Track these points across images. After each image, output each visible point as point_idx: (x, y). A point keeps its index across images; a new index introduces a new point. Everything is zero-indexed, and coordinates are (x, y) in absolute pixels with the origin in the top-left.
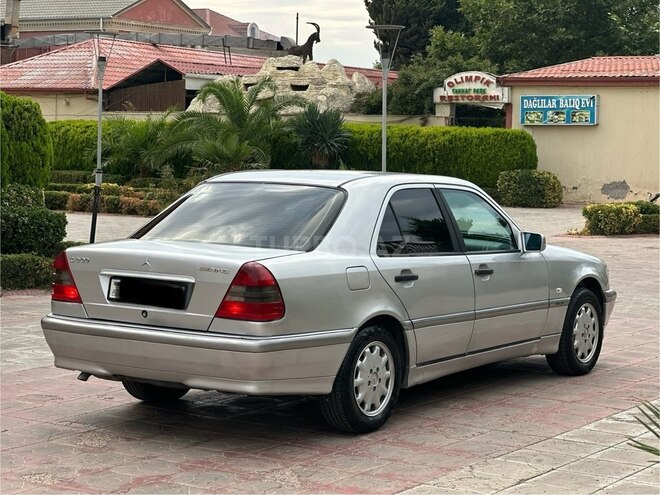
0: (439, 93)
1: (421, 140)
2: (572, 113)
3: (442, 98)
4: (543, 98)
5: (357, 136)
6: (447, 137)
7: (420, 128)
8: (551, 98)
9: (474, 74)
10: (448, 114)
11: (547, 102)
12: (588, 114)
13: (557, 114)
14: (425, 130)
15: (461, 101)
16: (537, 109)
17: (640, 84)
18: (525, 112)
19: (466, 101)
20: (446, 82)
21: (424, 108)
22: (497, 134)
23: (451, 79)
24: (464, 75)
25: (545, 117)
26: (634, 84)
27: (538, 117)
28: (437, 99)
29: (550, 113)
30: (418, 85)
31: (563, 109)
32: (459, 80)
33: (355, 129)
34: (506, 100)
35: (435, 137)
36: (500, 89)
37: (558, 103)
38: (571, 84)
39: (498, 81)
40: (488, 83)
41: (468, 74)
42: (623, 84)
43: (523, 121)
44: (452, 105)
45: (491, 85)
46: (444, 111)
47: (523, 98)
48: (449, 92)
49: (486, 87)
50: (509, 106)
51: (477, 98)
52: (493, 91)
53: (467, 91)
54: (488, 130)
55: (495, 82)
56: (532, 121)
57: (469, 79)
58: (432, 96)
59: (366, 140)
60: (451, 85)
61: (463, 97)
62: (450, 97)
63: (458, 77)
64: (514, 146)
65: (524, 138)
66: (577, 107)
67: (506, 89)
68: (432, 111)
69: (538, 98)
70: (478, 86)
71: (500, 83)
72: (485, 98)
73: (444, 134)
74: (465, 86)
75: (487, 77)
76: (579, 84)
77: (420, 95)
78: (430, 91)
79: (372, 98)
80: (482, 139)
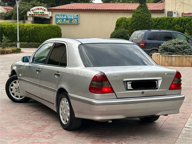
0: (29, 13)
1: (25, 28)
2: (71, 20)
3: (30, 15)
4: (62, 15)
5: (3, 27)
6: (34, 27)
7: (23, 24)
8: (65, 15)
9: (40, 7)
10: (32, 20)
11: (63, 17)
12: (76, 20)
13: (67, 20)
14: (26, 25)
15: (36, 16)
16: (60, 18)
17: (92, 11)
18: (57, 19)
19: (38, 16)
20: (31, 9)
21: (24, 18)
22: (49, 26)
23: (33, 9)
24: (37, 7)
25: (63, 21)
26: (90, 11)
27: (61, 21)
28: (28, 15)
29: (64, 20)
30: (22, 10)
31: (69, 18)
32: (35, 9)
33: (2, 24)
34: (50, 16)
35: (30, 27)
36: (49, 12)
37: (67, 17)
38: (71, 11)
39: (48, 10)
40: (45, 10)
41: (38, 7)
42: (86, 11)
43: (56, 22)
44: (33, 17)
45: (45, 11)
46: (31, 19)
47: (56, 15)
48: (32, 13)
49: (44, 11)
50: (51, 17)
51: (41, 15)
52: (46, 13)
53: (38, 13)
54: (46, 25)
55: (47, 10)
56: (59, 22)
57: (38, 9)
58: (26, 14)
59: (6, 28)
60: (32, 10)
61: (37, 14)
62: (32, 14)
63: (35, 8)
64: (55, 30)
65: (58, 27)
66: (73, 18)
67: (50, 12)
68: (27, 19)
69: (61, 15)
70: (41, 11)
71: (49, 10)
72: (44, 15)
73: (32, 26)
74: (37, 11)
75: (44, 8)
76: (73, 11)
77: (23, 14)
78: (25, 13)
79: (7, 14)
80: (45, 28)
